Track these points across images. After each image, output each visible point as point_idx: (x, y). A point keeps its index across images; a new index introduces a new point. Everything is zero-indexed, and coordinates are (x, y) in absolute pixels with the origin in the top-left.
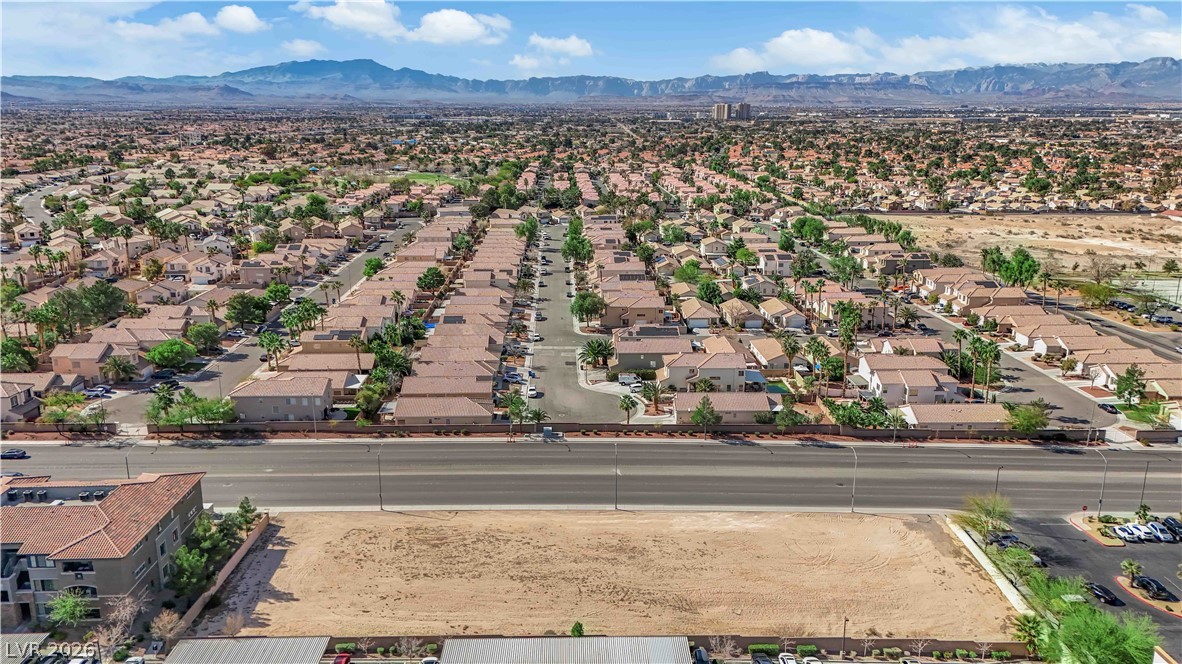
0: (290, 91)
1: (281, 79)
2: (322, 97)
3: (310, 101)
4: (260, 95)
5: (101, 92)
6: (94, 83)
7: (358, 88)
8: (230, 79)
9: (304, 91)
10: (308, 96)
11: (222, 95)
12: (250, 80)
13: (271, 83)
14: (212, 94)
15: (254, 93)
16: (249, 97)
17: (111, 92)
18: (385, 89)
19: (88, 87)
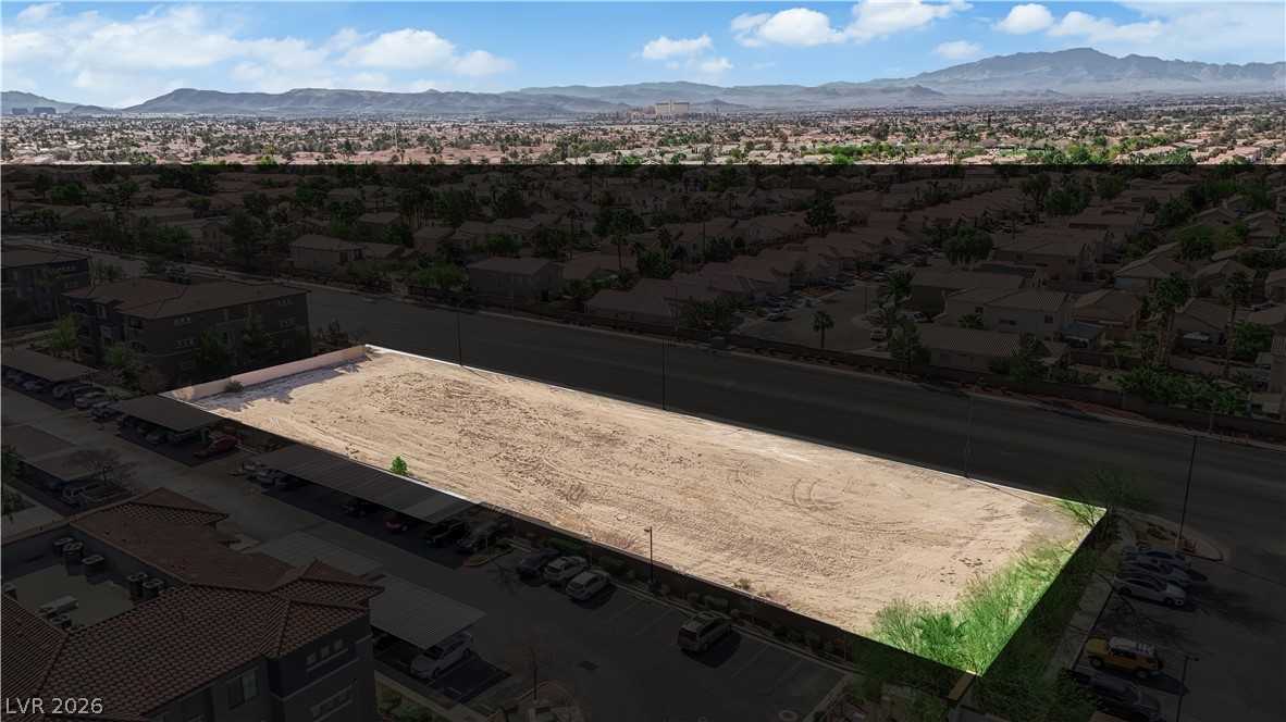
0: (986, 90)
1: (980, 77)
2: (1019, 94)
3: (1005, 99)
4: (951, 95)
5: (801, 98)
6: (795, 90)
7: (1066, 82)
8: (926, 79)
9: (999, 89)
10: (1004, 94)
11: (912, 96)
12: (946, 79)
13: (967, 82)
14: (902, 96)
15: (945, 93)
16: (942, 97)
17: (809, 98)
18: (1101, 81)
19: (791, 94)
